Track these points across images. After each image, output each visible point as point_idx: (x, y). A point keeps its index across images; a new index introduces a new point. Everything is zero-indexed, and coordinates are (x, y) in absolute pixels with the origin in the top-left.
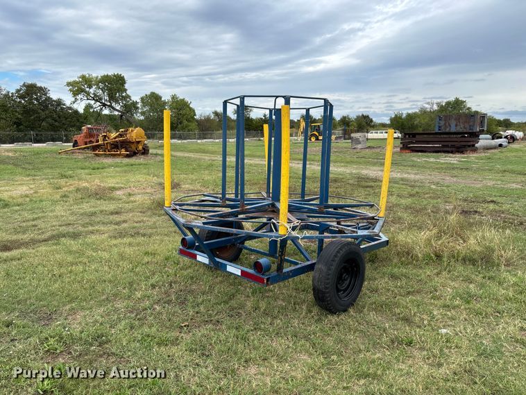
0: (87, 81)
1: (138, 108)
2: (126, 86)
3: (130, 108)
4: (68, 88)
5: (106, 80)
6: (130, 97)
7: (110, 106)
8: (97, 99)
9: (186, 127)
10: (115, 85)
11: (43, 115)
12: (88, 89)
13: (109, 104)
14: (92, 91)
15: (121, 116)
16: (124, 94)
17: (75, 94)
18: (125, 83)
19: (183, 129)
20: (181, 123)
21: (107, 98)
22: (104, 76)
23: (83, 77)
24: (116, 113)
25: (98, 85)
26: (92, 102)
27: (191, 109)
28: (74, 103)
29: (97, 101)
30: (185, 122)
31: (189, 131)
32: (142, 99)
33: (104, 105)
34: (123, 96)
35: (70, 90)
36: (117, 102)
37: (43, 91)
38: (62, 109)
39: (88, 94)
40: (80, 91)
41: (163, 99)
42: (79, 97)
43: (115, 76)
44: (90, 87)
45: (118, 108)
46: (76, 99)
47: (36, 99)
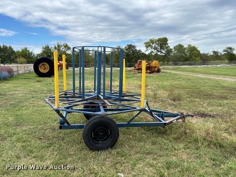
0: (152, 41)
1: (172, 52)
2: (168, 42)
3: (169, 51)
4: (145, 45)
5: (160, 40)
6: (169, 47)
7: (161, 52)
8: (155, 48)
9: (194, 59)
10: (163, 42)
11: (133, 56)
12: (152, 45)
13: (160, 50)
14: (153, 45)
15: (165, 55)
16: (167, 46)
17: (147, 47)
18: (167, 41)
19: (192, 60)
20: (192, 58)
21: (159, 48)
22: (159, 39)
23: (151, 40)
24: (163, 54)
25: (156, 43)
26: (153, 50)
27: (197, 51)
28: (146, 51)
29: (155, 49)
30: (194, 57)
31: (195, 61)
32: (174, 47)
33: (158, 51)
34: (166, 47)
35: (145, 46)
36: (163, 49)
37: (134, 47)
38: (140, 54)
39: (152, 46)
40: (149, 46)
41: (184, 47)
42: (148, 48)
43: (163, 38)
44: (153, 44)
45: (164, 52)
46: (147, 49)
47: (132, 50)
